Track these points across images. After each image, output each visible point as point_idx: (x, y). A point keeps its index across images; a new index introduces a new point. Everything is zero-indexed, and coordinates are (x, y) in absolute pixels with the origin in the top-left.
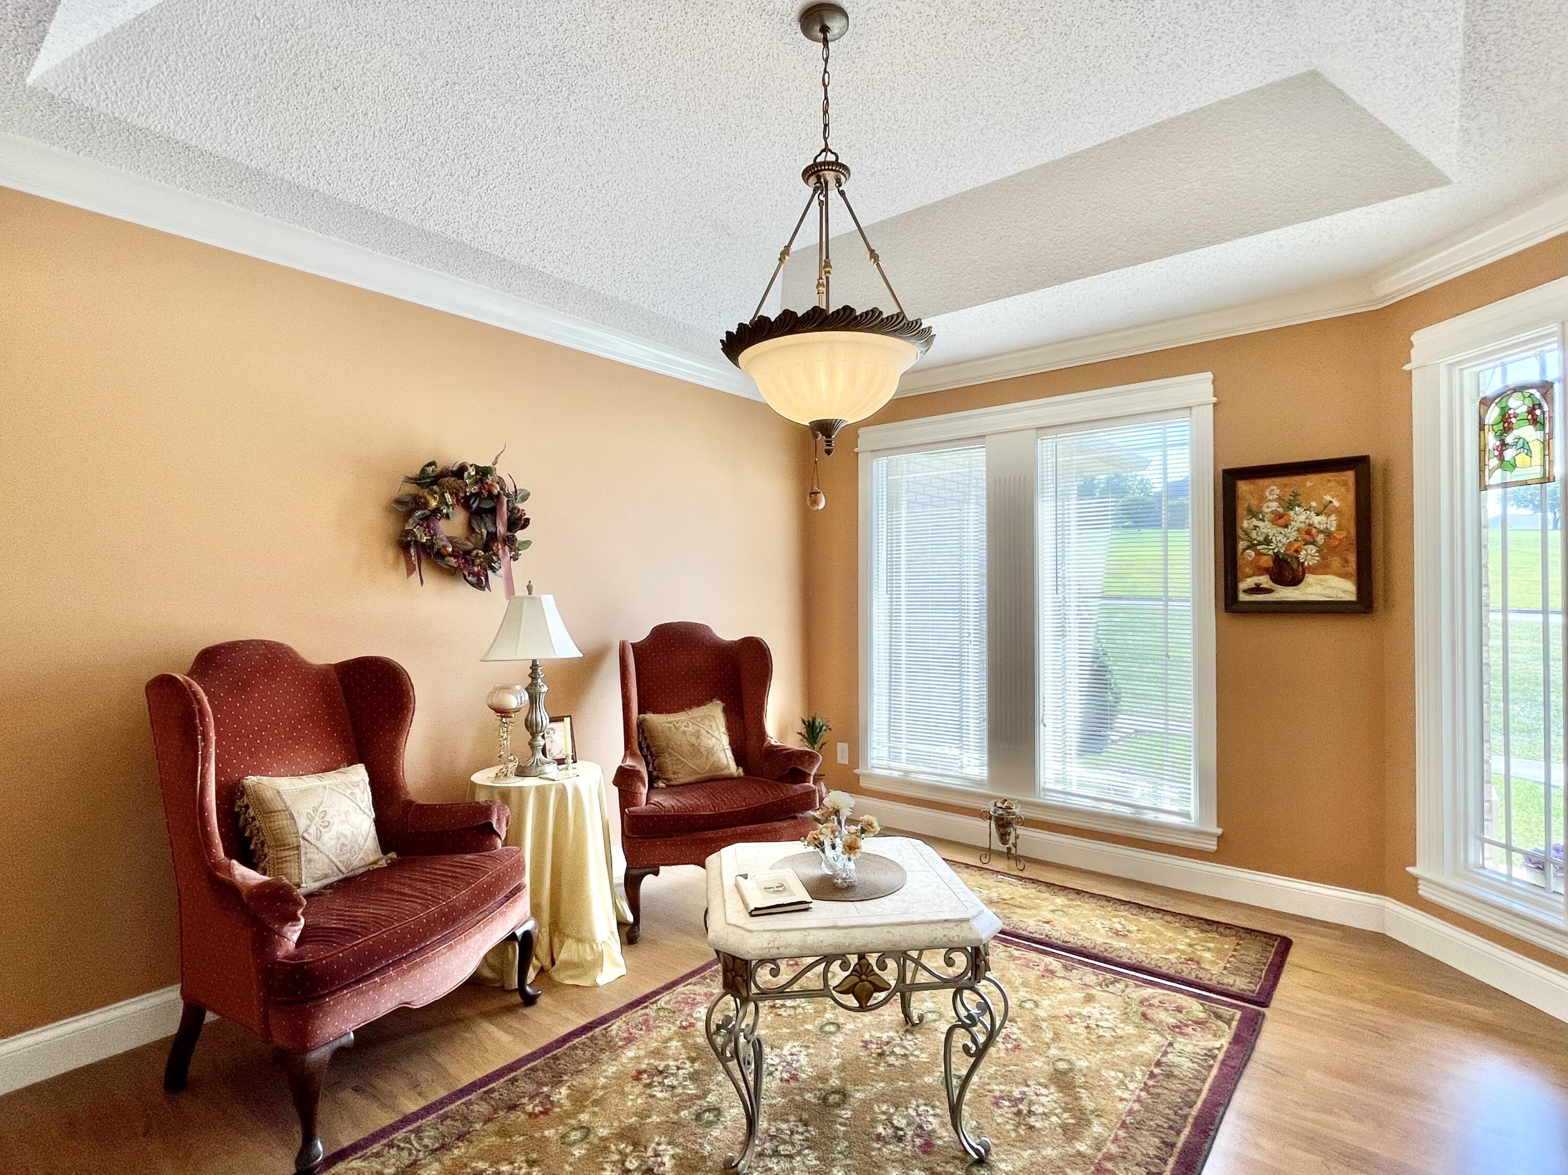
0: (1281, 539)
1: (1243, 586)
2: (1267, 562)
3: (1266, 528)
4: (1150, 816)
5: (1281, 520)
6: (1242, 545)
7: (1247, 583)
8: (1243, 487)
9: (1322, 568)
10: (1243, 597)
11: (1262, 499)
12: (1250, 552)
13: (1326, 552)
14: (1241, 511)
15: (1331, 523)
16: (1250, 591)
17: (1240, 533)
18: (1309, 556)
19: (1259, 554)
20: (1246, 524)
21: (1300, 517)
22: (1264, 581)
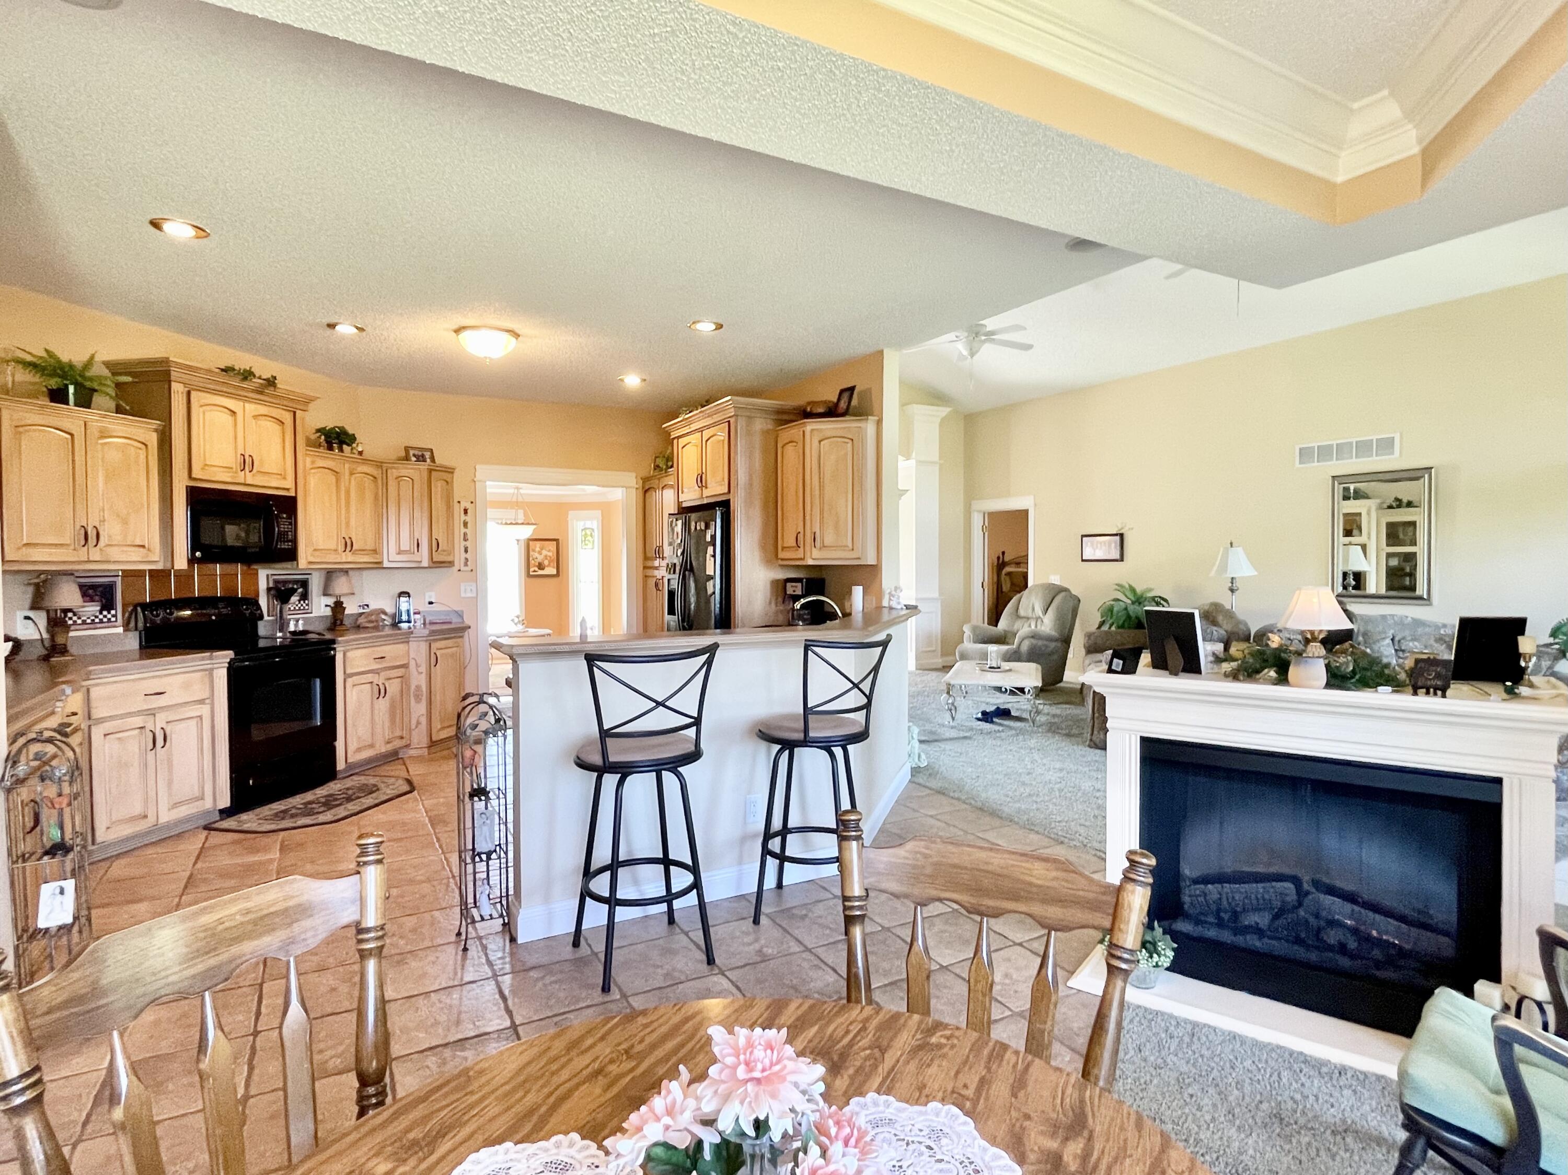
0: (540, 558)
2: (537, 564)
3: (536, 555)
5: (540, 553)
6: (531, 559)
7: (532, 570)
8: (531, 545)
9: (549, 565)
10: (531, 573)
11: (535, 548)
12: (533, 561)
13: (550, 562)
14: (531, 550)
15: (550, 554)
16: (533, 572)
17: (530, 556)
18: (546, 562)
19: (535, 561)
20: (532, 554)
21: (544, 552)
22: (536, 569)
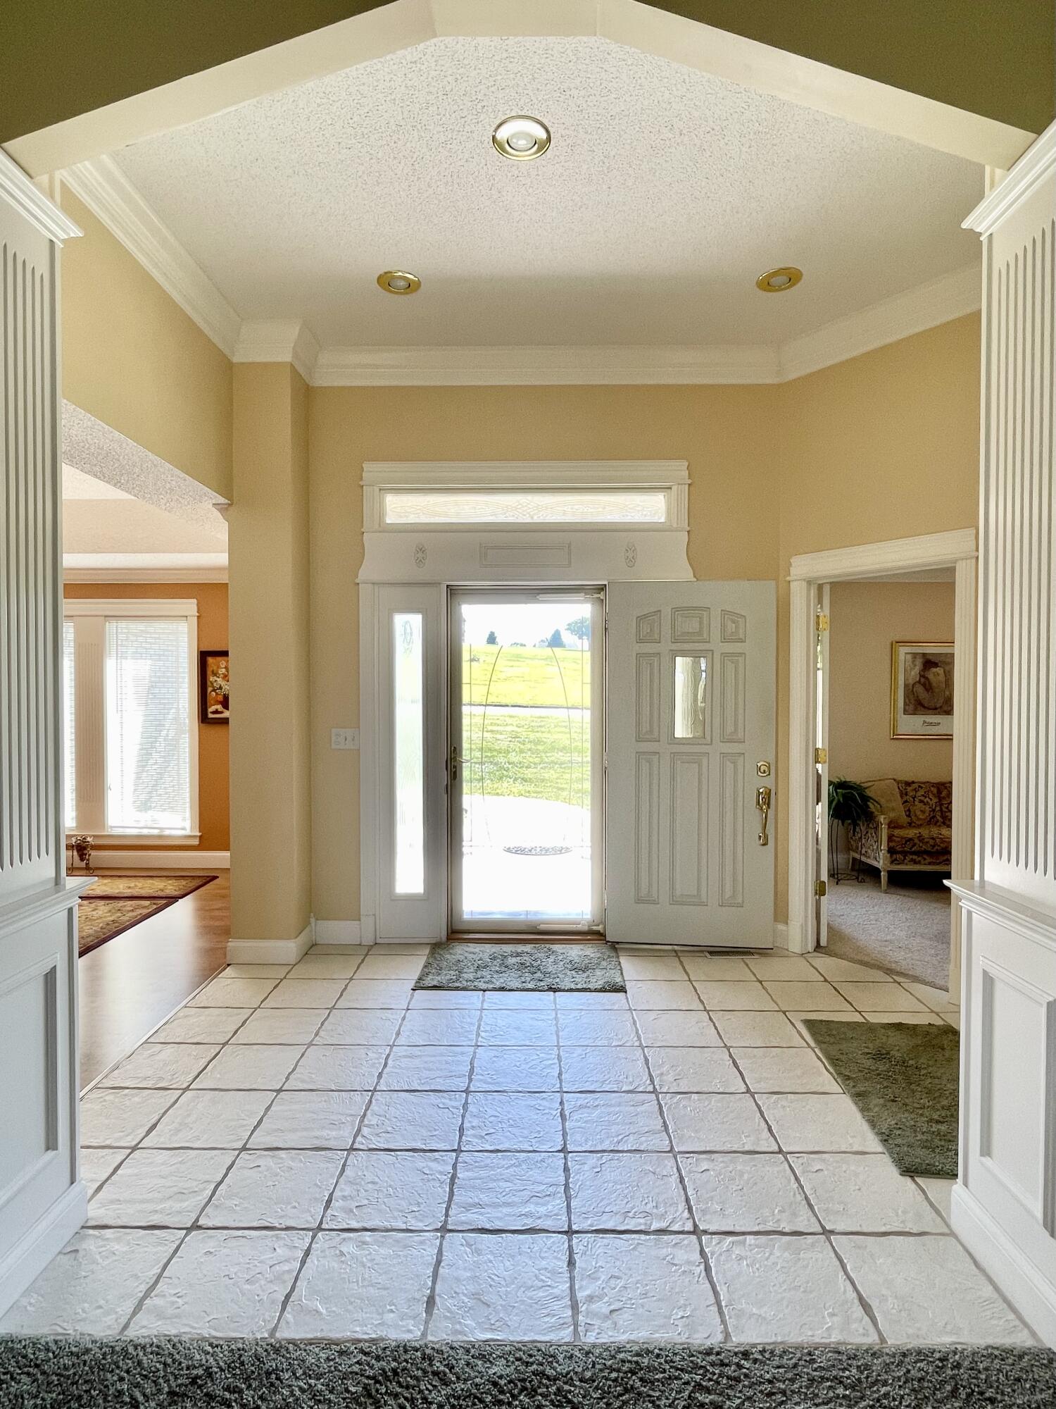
0: (226, 687)
1: (210, 710)
2: (220, 698)
3: (220, 681)
4: (167, 832)
6: (210, 689)
7: (211, 708)
8: (210, 660)
10: (211, 716)
11: (219, 667)
12: (213, 693)
14: (209, 672)
16: (214, 713)
17: (209, 683)
19: (217, 694)
20: (212, 679)
22: (219, 707)
